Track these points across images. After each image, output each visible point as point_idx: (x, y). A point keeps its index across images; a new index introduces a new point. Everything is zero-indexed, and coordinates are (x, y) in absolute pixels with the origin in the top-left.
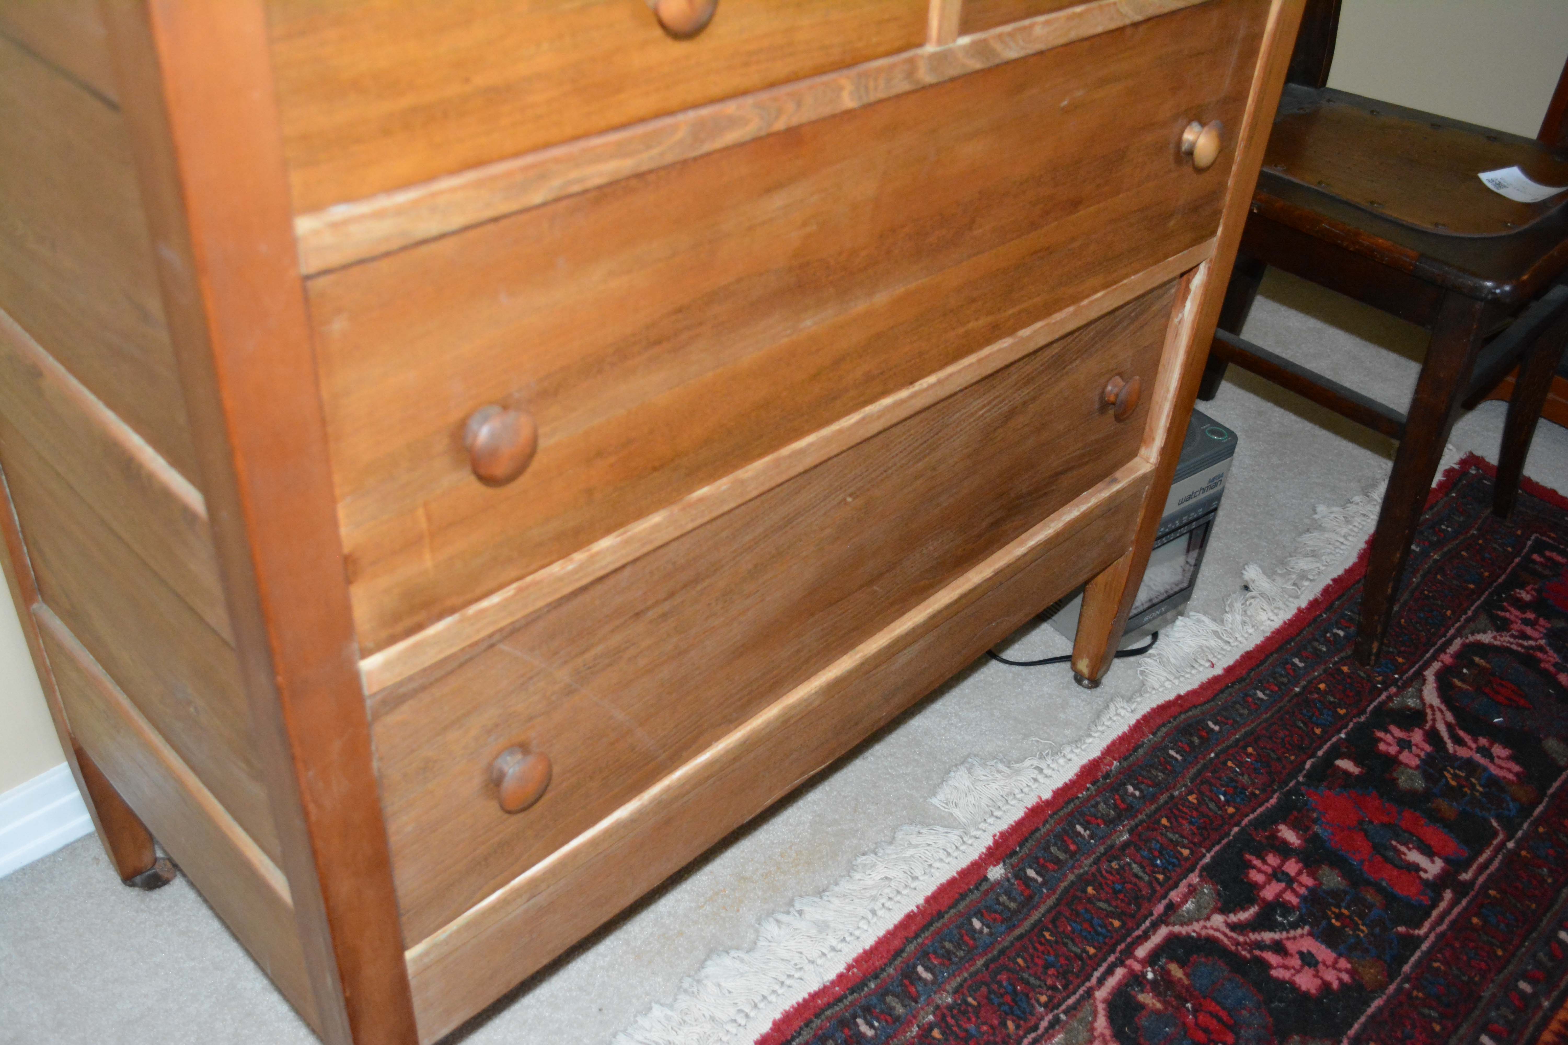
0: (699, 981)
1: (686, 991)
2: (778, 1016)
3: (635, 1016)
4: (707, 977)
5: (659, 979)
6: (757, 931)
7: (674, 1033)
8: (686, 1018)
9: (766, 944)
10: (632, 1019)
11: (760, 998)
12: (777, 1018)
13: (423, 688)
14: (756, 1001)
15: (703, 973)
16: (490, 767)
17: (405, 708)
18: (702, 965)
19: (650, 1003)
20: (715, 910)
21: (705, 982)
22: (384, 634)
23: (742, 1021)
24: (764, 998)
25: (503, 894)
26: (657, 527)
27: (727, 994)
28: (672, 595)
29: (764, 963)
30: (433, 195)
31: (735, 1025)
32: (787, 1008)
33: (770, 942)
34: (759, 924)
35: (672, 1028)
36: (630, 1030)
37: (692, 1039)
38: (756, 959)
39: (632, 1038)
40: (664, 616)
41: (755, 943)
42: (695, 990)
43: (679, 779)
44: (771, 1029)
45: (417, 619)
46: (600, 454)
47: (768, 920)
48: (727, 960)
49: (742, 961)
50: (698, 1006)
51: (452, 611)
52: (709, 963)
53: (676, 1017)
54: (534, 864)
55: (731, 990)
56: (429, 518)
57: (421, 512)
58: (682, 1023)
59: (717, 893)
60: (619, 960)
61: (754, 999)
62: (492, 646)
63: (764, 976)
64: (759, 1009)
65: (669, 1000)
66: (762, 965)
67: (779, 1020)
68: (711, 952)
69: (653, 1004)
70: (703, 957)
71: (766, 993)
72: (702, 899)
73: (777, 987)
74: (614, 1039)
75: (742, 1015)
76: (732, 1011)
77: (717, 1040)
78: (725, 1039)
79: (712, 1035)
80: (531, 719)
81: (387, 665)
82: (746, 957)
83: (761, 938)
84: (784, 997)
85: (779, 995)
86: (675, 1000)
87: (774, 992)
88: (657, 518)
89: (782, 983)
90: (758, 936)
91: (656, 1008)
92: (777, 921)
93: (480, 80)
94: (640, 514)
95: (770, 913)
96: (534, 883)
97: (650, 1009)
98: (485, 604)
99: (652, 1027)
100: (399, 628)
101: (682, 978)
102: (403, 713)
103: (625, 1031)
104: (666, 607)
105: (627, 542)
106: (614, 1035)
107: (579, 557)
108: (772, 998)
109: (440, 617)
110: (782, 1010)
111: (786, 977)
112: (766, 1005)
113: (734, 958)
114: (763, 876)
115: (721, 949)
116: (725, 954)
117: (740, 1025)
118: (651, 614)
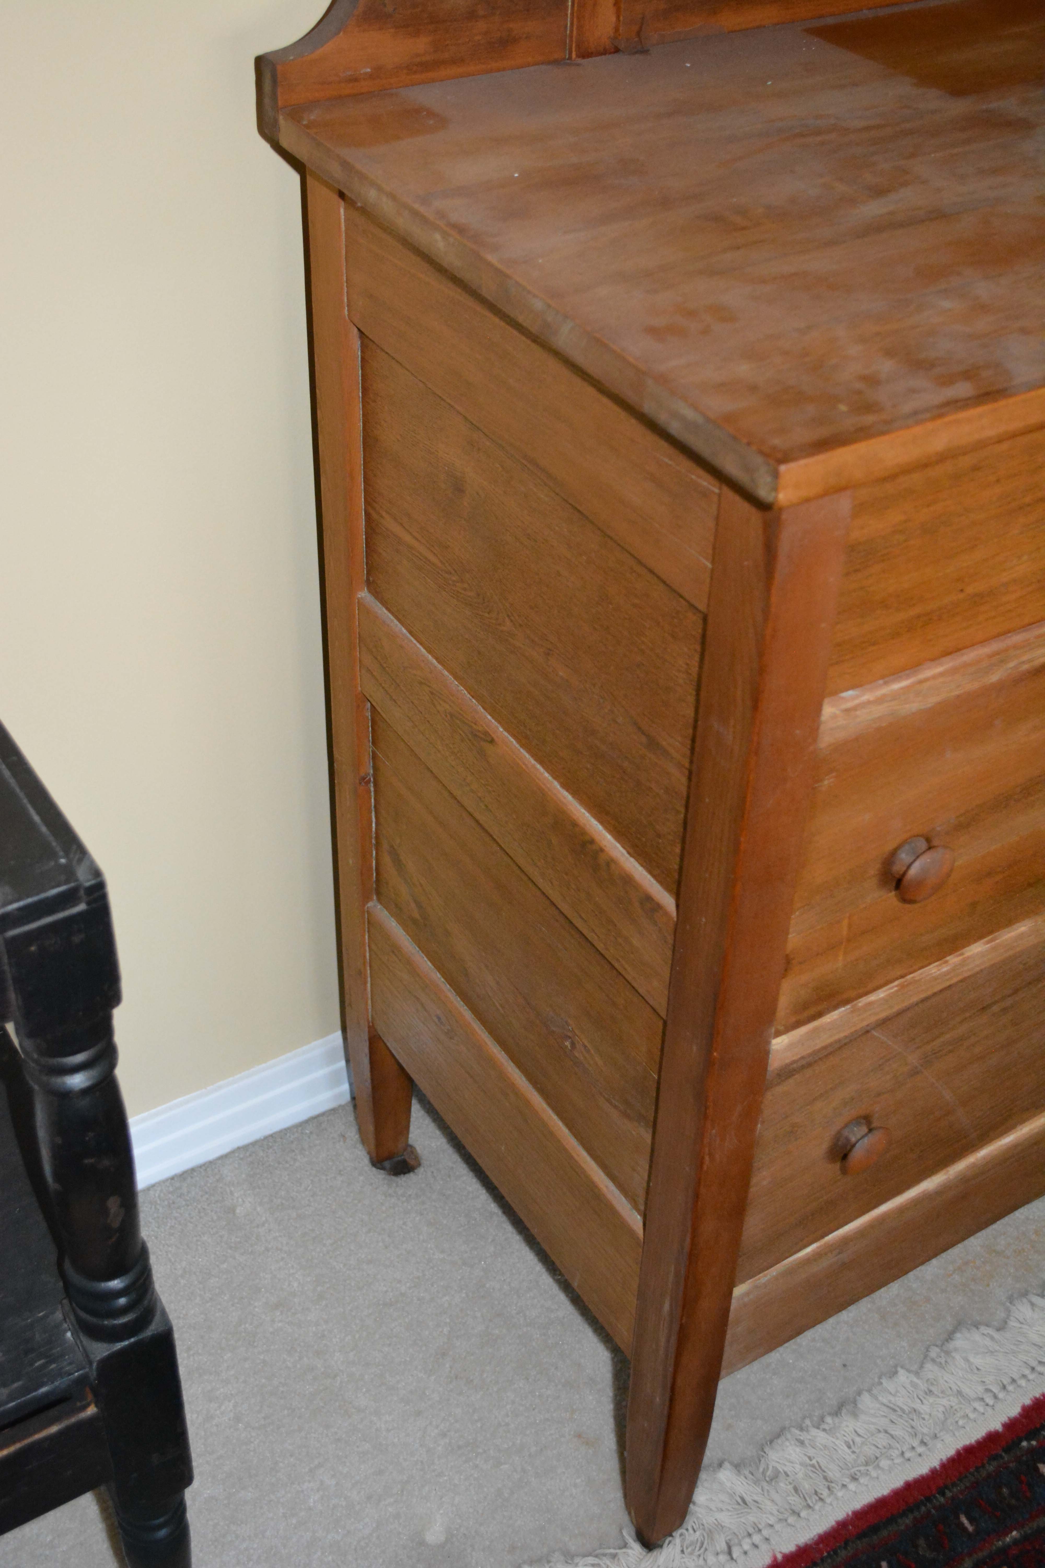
0: (948, 1353)
1: (933, 1360)
2: (1028, 1402)
3: (880, 1378)
4: (956, 1350)
5: (904, 1344)
6: (1008, 1311)
7: (919, 1401)
8: (932, 1388)
9: (1017, 1325)
10: (876, 1380)
11: (1009, 1380)
12: (1026, 1404)
13: (810, 1065)
14: (1005, 1383)
15: (951, 1345)
16: (838, 1135)
17: (791, 1081)
18: (950, 1337)
19: (896, 1366)
20: (964, 1281)
21: (954, 1354)
22: (793, 1019)
23: (991, 1401)
24: (1014, 1381)
25: (818, 1248)
26: (1021, 936)
27: (976, 1371)
28: (1016, 991)
29: (1015, 1344)
30: (921, 682)
31: (982, 1403)
32: (1038, 1396)
33: (1021, 1323)
34: (1011, 1303)
35: (917, 1396)
36: (875, 1391)
37: (938, 1411)
38: (1007, 1339)
39: (877, 1399)
40: (1005, 1010)
41: (1006, 1323)
42: (943, 1361)
43: (984, 1158)
44: (1020, 1414)
45: (820, 1008)
46: (989, 874)
47: (1021, 1301)
48: (976, 1336)
49: (992, 1338)
50: (945, 1378)
51: (846, 1002)
52: (958, 1335)
53: (923, 1386)
54: (846, 1223)
55: (980, 1368)
56: (850, 926)
57: (845, 922)
58: (928, 1393)
59: (966, 1263)
60: (864, 1318)
61: (1003, 1380)
62: (868, 1032)
63: (1013, 1358)
64: (1008, 1391)
65: (915, 1367)
66: (1012, 1347)
67: (1028, 1406)
68: (959, 1325)
69: (899, 1369)
70: (950, 1328)
71: (1016, 1376)
72: (951, 1268)
73: (1027, 1372)
74: (858, 1398)
75: (990, 1394)
76: (980, 1389)
77: (964, 1416)
78: (972, 1416)
79: (958, 1410)
80: (879, 1094)
81: (791, 1046)
82: (996, 1335)
83: (1012, 1318)
84: (1034, 1383)
85: (1029, 1380)
86: (921, 1367)
87: (1024, 1376)
88: (1022, 928)
89: (1033, 1369)
90: (1008, 1316)
91: (902, 1373)
92: (1033, 1305)
93: (970, 590)
94: (1010, 922)
95: (1025, 1294)
96: (845, 1241)
97: (896, 1373)
98: (872, 997)
99: (897, 1391)
100: (806, 1014)
101: (929, 1346)
102: (789, 1085)
103: (869, 1391)
104: (1009, 1002)
105: (994, 949)
106: (859, 1393)
107: (953, 960)
108: (1023, 1383)
109: (836, 1007)
110: (1031, 1396)
111: (1037, 1362)
112: (1015, 1388)
113: (983, 1334)
114: (1015, 1252)
115: (969, 1322)
116: (975, 1329)
117: (987, 1405)
118: (996, 1008)
